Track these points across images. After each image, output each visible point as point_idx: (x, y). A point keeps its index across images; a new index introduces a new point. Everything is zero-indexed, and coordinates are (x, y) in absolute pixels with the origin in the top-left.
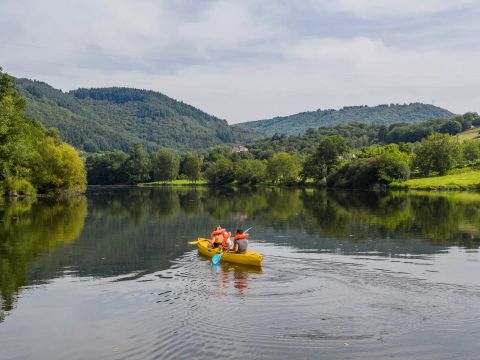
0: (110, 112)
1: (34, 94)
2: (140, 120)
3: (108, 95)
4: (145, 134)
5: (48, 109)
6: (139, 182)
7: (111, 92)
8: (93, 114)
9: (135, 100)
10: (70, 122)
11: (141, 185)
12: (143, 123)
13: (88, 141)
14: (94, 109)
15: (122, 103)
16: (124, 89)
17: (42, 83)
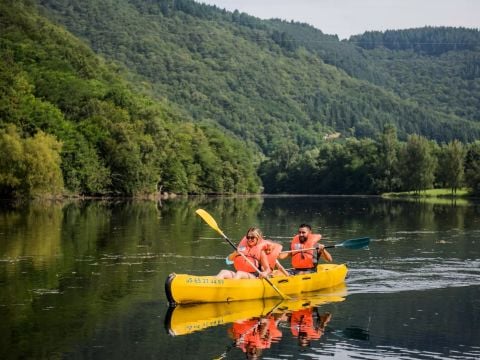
0: (414, 70)
1: (283, 45)
2: (466, 83)
3: (414, 41)
4: (471, 108)
5: (302, 68)
6: (387, 191)
7: (419, 36)
8: (386, 75)
9: (460, 48)
10: (336, 90)
11: (386, 196)
12: (471, 88)
13: (363, 122)
14: (388, 66)
15: (437, 54)
16: (443, 30)
17: (304, 25)
